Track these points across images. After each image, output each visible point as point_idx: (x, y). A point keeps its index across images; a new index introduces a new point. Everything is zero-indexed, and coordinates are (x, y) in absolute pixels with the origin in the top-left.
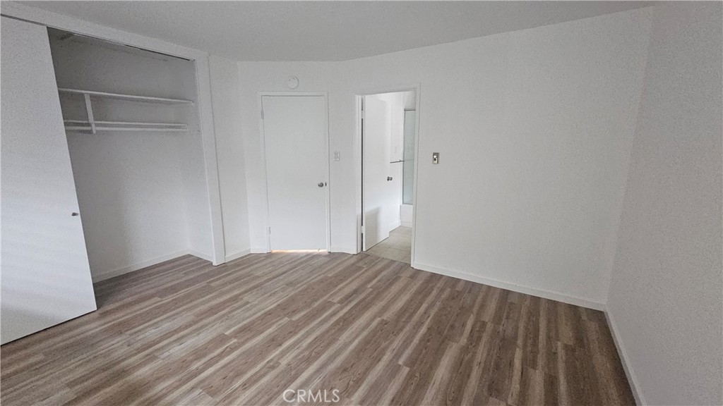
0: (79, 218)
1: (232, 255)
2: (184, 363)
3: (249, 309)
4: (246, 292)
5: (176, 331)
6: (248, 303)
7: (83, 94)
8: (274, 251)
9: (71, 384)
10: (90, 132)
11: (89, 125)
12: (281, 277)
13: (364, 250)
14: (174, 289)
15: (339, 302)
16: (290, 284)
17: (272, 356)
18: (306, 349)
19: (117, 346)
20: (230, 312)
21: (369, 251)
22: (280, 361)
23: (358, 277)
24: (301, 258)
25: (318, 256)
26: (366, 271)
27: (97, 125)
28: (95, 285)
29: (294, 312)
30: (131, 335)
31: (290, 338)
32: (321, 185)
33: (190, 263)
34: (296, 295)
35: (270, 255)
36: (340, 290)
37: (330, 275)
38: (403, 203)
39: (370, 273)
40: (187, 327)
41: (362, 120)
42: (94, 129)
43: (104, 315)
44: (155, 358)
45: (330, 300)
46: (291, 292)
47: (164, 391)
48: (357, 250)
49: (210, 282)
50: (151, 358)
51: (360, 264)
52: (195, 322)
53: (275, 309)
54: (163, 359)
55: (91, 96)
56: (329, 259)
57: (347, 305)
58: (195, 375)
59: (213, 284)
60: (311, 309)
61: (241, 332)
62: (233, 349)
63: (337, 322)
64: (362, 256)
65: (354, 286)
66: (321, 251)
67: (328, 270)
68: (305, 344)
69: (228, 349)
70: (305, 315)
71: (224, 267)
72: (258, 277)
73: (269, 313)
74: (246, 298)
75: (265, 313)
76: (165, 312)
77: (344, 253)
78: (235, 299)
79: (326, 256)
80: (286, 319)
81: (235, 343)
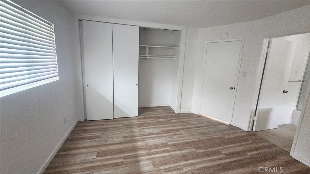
0: (138, 86)
1: (183, 111)
2: (151, 148)
3: (180, 137)
4: (182, 129)
5: (154, 134)
6: (181, 134)
7: (146, 47)
8: (201, 115)
9: (124, 137)
10: (146, 59)
11: (146, 57)
12: (200, 128)
13: (254, 130)
14: (159, 118)
15: (225, 154)
16: (203, 133)
17: (181, 164)
18: (197, 170)
19: (137, 131)
20: (173, 135)
21: (257, 132)
22: (183, 168)
23: (243, 145)
24: (213, 122)
25: (223, 124)
26: (250, 144)
27: (148, 57)
28: (139, 108)
29: (199, 148)
30: (142, 129)
31: (192, 160)
32: (232, 89)
33: (168, 109)
34: (203, 140)
35: (199, 116)
36: (228, 148)
37: (225, 137)
38: (297, 109)
39: (253, 146)
40: (157, 134)
41: (267, 53)
42: (147, 58)
43: (139, 119)
44: (144, 141)
45: (220, 151)
46: (202, 138)
47: (141, 155)
48: (248, 129)
49: (171, 120)
50: (143, 140)
51: (248, 138)
52: (160, 133)
53: (191, 142)
54: (146, 142)
55: (148, 47)
56: (228, 128)
57: (228, 158)
58: (152, 154)
59: (172, 121)
60: (208, 150)
61: (173, 145)
62: (168, 151)
63: (219, 165)
64: (251, 134)
65: (238, 149)
66: (225, 122)
67: (225, 134)
68: (198, 167)
69: (166, 150)
70: (204, 152)
71: (179, 115)
72: (190, 124)
73: (188, 143)
74: (182, 132)
75: (186, 142)
76: (154, 125)
77: (239, 128)
78: (177, 130)
79: (227, 126)
80: (194, 150)
81: (169, 149)
